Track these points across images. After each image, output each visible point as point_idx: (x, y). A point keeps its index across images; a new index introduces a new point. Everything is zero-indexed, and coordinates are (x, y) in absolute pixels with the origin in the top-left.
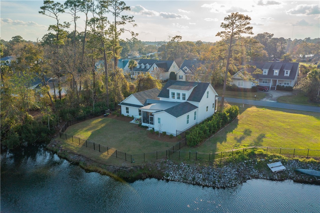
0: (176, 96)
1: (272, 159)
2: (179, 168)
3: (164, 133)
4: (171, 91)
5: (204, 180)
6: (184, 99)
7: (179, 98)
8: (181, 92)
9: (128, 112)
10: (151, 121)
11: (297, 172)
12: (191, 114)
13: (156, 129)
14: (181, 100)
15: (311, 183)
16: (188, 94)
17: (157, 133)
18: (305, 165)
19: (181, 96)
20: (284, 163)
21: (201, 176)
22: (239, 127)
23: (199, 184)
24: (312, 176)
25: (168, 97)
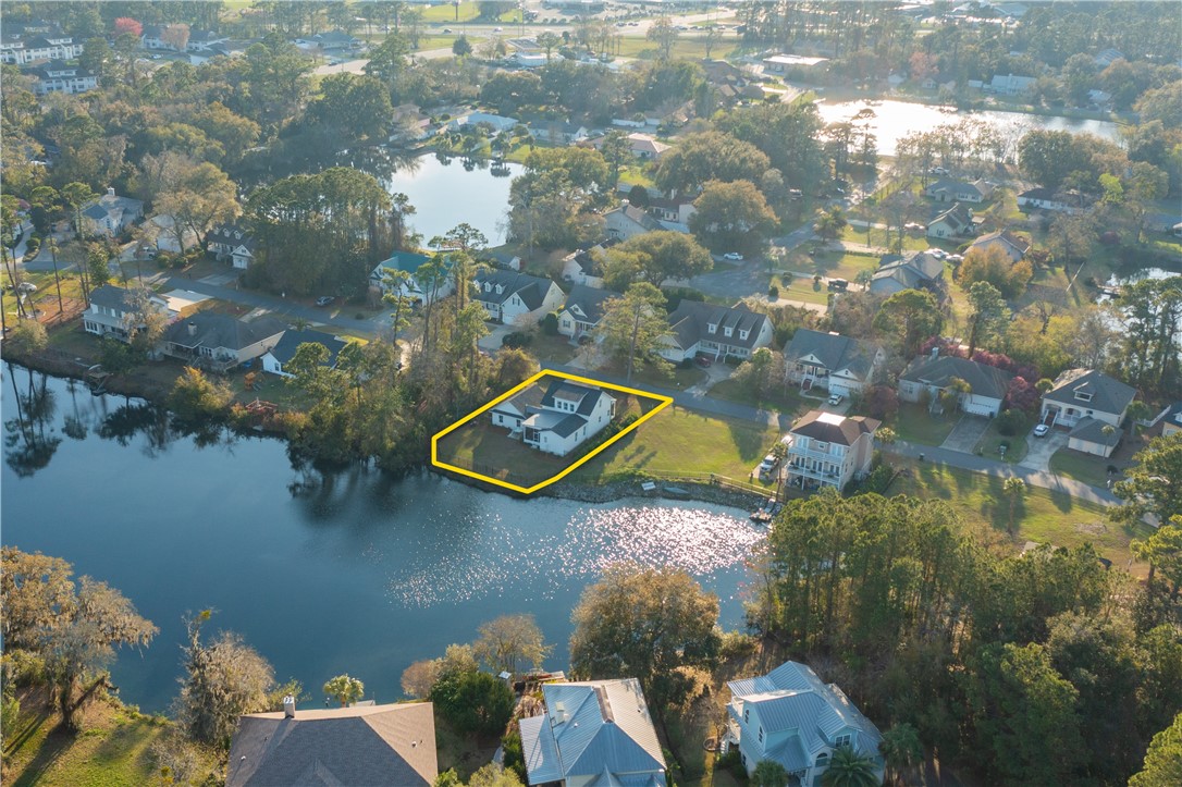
0: (562, 406)
1: (647, 480)
2: (567, 488)
3: (552, 453)
4: (557, 400)
5: (587, 497)
6: (572, 410)
7: (566, 408)
8: (569, 403)
9: (501, 421)
10: (537, 438)
11: (664, 491)
12: (580, 431)
13: (543, 448)
14: (569, 411)
15: (670, 498)
16: (577, 405)
17: (544, 453)
18: (672, 484)
19: (569, 407)
20: (656, 483)
21: (585, 494)
22: (633, 443)
23: (584, 501)
24: (674, 493)
25: (553, 406)
